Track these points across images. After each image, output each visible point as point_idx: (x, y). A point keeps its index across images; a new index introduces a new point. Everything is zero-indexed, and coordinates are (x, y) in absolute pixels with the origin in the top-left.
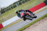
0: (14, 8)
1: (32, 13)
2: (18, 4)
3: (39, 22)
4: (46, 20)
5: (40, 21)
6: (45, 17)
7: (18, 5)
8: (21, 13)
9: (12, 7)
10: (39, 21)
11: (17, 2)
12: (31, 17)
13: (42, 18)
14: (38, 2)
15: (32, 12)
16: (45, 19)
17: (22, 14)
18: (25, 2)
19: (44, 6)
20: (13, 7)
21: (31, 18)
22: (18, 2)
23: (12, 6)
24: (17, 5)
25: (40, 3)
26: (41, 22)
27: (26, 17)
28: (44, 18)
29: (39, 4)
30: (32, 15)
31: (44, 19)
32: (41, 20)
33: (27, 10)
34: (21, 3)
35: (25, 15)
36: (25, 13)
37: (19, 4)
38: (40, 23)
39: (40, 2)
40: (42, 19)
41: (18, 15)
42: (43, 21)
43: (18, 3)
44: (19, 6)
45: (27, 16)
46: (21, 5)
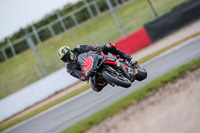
0: (18, 52)
1: (129, 60)
2: (33, 37)
3: (123, 115)
4: (153, 104)
5: (130, 110)
6: (150, 93)
7: (36, 42)
8: (82, 58)
9: (8, 52)
10: (125, 108)
11: (30, 29)
12: (126, 76)
13: (135, 98)
14: (121, 27)
15: (126, 55)
16: (151, 99)
17: (88, 62)
18: (63, 30)
19: (144, 45)
20: (13, 50)
21: (125, 79)
22: (33, 28)
23: (10, 45)
24: (30, 42)
25: (130, 33)
26: (133, 113)
27: (105, 74)
28: (146, 98)
29: (124, 37)
30: (130, 69)
31: (144, 103)
32: (131, 104)
33: (108, 45)
34: (49, 32)
35: (102, 66)
36: (100, 60)
37: (37, 37)
38: (126, 119)
39: (130, 29)
40: (135, 102)
41: (69, 68)
42: (142, 109)
43: (35, 32)
44: (40, 44)
45: (109, 72)
46: (47, 42)
